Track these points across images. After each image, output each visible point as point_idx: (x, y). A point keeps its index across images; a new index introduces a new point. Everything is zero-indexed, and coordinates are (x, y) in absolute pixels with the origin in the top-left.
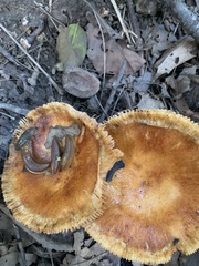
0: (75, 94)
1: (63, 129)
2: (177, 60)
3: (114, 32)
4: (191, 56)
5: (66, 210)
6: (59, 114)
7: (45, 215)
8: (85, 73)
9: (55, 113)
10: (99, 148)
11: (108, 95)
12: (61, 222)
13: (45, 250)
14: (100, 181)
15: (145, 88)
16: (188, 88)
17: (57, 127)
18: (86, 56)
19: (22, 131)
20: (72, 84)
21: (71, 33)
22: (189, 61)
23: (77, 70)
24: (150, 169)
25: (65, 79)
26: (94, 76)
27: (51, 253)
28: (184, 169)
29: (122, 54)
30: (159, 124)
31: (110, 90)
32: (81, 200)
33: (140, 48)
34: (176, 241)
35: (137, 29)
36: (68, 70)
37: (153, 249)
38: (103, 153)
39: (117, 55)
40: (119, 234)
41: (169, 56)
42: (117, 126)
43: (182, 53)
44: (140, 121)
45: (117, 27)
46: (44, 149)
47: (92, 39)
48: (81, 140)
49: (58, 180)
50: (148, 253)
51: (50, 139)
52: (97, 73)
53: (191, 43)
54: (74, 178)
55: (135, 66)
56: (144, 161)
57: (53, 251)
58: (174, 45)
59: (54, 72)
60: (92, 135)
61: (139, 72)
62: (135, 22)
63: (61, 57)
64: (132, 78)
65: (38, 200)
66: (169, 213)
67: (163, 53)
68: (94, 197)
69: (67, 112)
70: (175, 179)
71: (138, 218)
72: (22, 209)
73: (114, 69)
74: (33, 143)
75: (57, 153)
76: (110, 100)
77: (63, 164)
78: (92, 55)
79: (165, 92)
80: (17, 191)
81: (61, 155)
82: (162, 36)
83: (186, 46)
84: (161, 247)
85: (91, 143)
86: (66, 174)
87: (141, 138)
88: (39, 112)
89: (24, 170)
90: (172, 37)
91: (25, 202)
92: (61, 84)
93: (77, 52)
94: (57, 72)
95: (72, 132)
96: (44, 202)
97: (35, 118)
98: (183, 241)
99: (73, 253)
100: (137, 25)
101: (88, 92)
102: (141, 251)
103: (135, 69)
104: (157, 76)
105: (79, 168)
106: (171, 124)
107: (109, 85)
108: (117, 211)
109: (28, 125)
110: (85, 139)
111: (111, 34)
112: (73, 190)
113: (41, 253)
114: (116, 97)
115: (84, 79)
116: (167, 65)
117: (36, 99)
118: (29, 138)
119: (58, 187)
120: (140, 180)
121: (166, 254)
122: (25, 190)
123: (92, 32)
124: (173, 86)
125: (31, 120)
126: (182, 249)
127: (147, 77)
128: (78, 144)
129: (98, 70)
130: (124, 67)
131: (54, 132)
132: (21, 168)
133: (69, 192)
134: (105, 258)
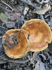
1: (13, 35)
2: (27, 10)
3: (11, 11)
4: (29, 9)
5: (24, 50)
6: (10, 33)
7: (21, 54)
8: (10, 22)
12: (25, 52)
13: (24, 64)
14: (27, 40)
15: (24, 19)
16: (32, 15)
17: (11, 36)
19: (4, 41)
20: (9, 26)
22: (29, 10)
24: (35, 33)
25: (7, 25)
28: (41, 29)
29: (15, 14)
31: (17, 23)
32: (26, 45)
33: (18, 12)
34: (47, 42)
35: (15, 8)
36: (6, 23)
37: (44, 46)
38: (25, 34)
39: (14, 15)
40: (37, 48)
41: (25, 11)
42: (24, 28)
47: (7, 14)
48: (18, 35)
50: (44, 47)
52: (12, 21)
54: (22, 43)
56: (33, 32)
57: (25, 63)
58: (24, 8)
59: (3, 26)
61: (20, 17)
65: (17, 52)
66: (43, 39)
67: (23, 11)
68: (28, 43)
70: (40, 32)
71: (38, 43)
72: (15, 56)
73: (15, 19)
74: (8, 42)
77: (18, 42)
78: (9, 18)
79: (28, 18)
80: (11, 54)
81: (16, 40)
82: (21, 7)
83: (27, 7)
84: (45, 45)
86: (19, 44)
87: (30, 28)
88: (5, 35)
92: (6, 27)
93: (5, 19)
94: (3, 25)
96: (19, 52)
98: (48, 41)
99: (30, 61)
100: (14, 7)
101: (13, 26)
102: (42, 48)
103: (19, 16)
105: (21, 41)
106: (34, 22)
107: (16, 22)
108: (34, 44)
109: (5, 39)
113: (23, 66)
114: (19, 24)
115: (10, 24)
116: (25, 13)
117: (2, 33)
119: (20, 47)
120: (34, 36)
121: (47, 45)
122: (13, 52)
124: (29, 16)
125: (4, 38)
126: (49, 43)
127: (23, 17)
129: (12, 20)
130: (17, 17)
131: (11, 37)
133: (22, 46)
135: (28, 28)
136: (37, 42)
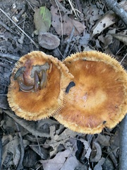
0: (46, 47)
1: (40, 66)
2: (104, 25)
3: (66, 10)
4: (112, 23)
5: (44, 108)
6: (37, 58)
7: (33, 112)
8: (51, 35)
9: (35, 57)
10: (60, 74)
11: (65, 48)
12: (42, 114)
13: (34, 137)
14: (62, 92)
15: (87, 43)
16: (111, 42)
17: (36, 66)
18: (51, 26)
19: (17, 69)
20: (44, 42)
21: (41, 12)
22: (112, 26)
23: (46, 33)
24: (89, 86)
25: (40, 38)
26: (56, 37)
27: (37, 139)
28: (108, 84)
29: (72, 23)
30: (93, 59)
31: (66, 45)
32: (52, 102)
33: (82, 19)
34: (105, 122)
35: (80, 8)
36: (41, 34)
37: (92, 127)
38: (62, 76)
39: (69, 24)
40: (74, 120)
41: (99, 23)
42: (70, 62)
43: (107, 21)
44: (83, 58)
45: (68, 7)
46: (30, 78)
47: (54, 15)
48: (50, 71)
49: (39, 94)
51: (33, 73)
52: (58, 35)
53: (112, 15)
54: (48, 92)
55: (80, 30)
56: (86, 81)
57: (39, 137)
58: (102, 17)
59: (33, 36)
60: (56, 67)
61: (82, 33)
62: (79, 4)
63: (37, 26)
64: (78, 37)
65: (28, 105)
66: (100, 109)
67: (96, 22)
68: (59, 100)
69: (42, 56)
70: (103, 90)
71: (84, 112)
72: (20, 110)
73: (68, 33)
75: (38, 79)
76: (66, 51)
78: (55, 25)
79: (98, 44)
80: (16, 102)
81: (40, 81)
82: (96, 11)
83: (109, 17)
84: (96, 126)
85: (56, 72)
86: (43, 91)
87: (84, 68)
88: (26, 57)
89: (20, 90)
90: (101, 12)
91: (21, 107)
92: (37, 42)
93: (46, 23)
94: (35, 35)
95: (45, 67)
96: (32, 105)
97: (24, 61)
98: (109, 122)
99: (50, 139)
101: (53, 46)
102: (86, 128)
103: (80, 32)
104: (93, 35)
107: (65, 42)
108: (72, 109)
109: (20, 66)
110: (53, 70)
111: (65, 12)
112: (48, 98)
113: (31, 139)
114: (69, 49)
115: (50, 39)
116: (99, 29)
117: (24, 51)
118: (21, 73)
119: (40, 97)
120: (84, 92)
122: (21, 101)
123: (54, 11)
124: (103, 41)
125: (22, 63)
126: (108, 126)
127: (87, 37)
128: (49, 74)
129: (59, 33)
130: (74, 30)
131: (35, 69)
132: (18, 89)
133: (45, 99)
134: (68, 141)
135: (78, 67)
136: (84, 109)
